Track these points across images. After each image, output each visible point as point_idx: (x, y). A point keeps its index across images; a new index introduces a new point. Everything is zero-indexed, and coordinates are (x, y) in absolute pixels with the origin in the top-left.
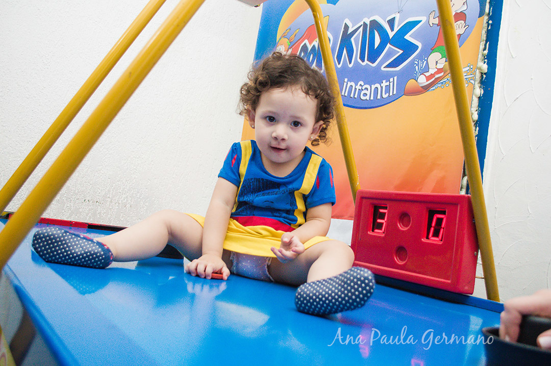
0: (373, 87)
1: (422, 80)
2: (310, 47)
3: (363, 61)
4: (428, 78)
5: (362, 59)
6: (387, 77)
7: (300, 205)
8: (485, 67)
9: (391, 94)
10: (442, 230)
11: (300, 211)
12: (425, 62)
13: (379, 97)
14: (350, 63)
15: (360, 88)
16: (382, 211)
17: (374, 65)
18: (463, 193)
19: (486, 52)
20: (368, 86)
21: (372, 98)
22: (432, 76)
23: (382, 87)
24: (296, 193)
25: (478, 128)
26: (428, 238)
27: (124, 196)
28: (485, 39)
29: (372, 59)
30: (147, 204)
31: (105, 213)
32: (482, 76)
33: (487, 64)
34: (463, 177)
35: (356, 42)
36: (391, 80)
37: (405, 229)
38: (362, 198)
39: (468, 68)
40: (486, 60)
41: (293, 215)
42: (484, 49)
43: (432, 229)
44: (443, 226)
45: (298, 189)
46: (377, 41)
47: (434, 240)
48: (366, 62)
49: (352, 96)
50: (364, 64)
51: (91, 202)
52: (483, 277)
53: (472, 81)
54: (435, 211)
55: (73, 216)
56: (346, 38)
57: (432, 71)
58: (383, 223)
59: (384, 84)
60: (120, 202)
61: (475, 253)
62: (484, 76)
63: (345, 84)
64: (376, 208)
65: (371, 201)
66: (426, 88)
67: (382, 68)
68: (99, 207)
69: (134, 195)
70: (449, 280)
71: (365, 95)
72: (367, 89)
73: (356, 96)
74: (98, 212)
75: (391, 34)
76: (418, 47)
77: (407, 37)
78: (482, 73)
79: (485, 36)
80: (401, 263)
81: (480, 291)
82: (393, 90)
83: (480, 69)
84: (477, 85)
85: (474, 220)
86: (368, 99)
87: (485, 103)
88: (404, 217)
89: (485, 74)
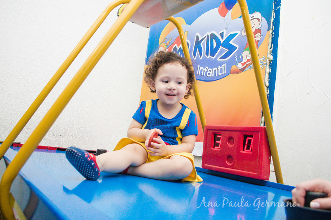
0: (214, 69)
1: (240, 66)
2: (178, 48)
3: (208, 56)
4: (243, 64)
5: (207, 54)
6: (221, 64)
7: (179, 135)
8: (271, 58)
9: (223, 73)
10: (251, 146)
11: (179, 138)
12: (241, 56)
13: (217, 75)
14: (201, 57)
15: (207, 70)
16: (218, 136)
17: (214, 58)
18: (262, 125)
19: (272, 49)
20: (211, 69)
21: (213, 76)
22: (245, 63)
23: (218, 70)
24: (176, 128)
25: (269, 90)
26: (244, 150)
27: (76, 132)
28: (271, 42)
29: (213, 55)
30: (88, 136)
31: (65, 141)
32: (270, 62)
33: (272, 56)
34: (262, 117)
35: (203, 45)
36: (223, 65)
37: (231, 146)
38: (208, 130)
39: (263, 58)
40: (272, 54)
41: (176, 140)
42: (271, 48)
43: (246, 145)
44: (252, 144)
45: (178, 126)
46: (215, 45)
47: (247, 152)
48: (209, 56)
49: (202, 75)
50: (208, 57)
51: (57, 136)
52: (274, 171)
53: (265, 65)
54: (247, 136)
55: (47, 144)
56: (198, 43)
57: (245, 61)
58: (219, 143)
59: (219, 68)
60: (74, 135)
61: (269, 158)
62: (271, 62)
63: (198, 68)
64: (215, 135)
65: (213, 131)
66: (242, 70)
67: (218, 60)
68: (62, 138)
69: (81, 131)
70: (256, 173)
71: (209, 74)
72: (210, 71)
73: (204, 75)
74: (61, 141)
75: (222, 41)
76: (236, 48)
77: (231, 42)
78: (270, 61)
79: (271, 41)
80: (230, 164)
81: (272, 179)
82: (224, 71)
83: (269, 58)
84: (268, 67)
85: (268, 140)
86: (211, 76)
87: (272, 77)
88: (230, 139)
89: (272, 61)
